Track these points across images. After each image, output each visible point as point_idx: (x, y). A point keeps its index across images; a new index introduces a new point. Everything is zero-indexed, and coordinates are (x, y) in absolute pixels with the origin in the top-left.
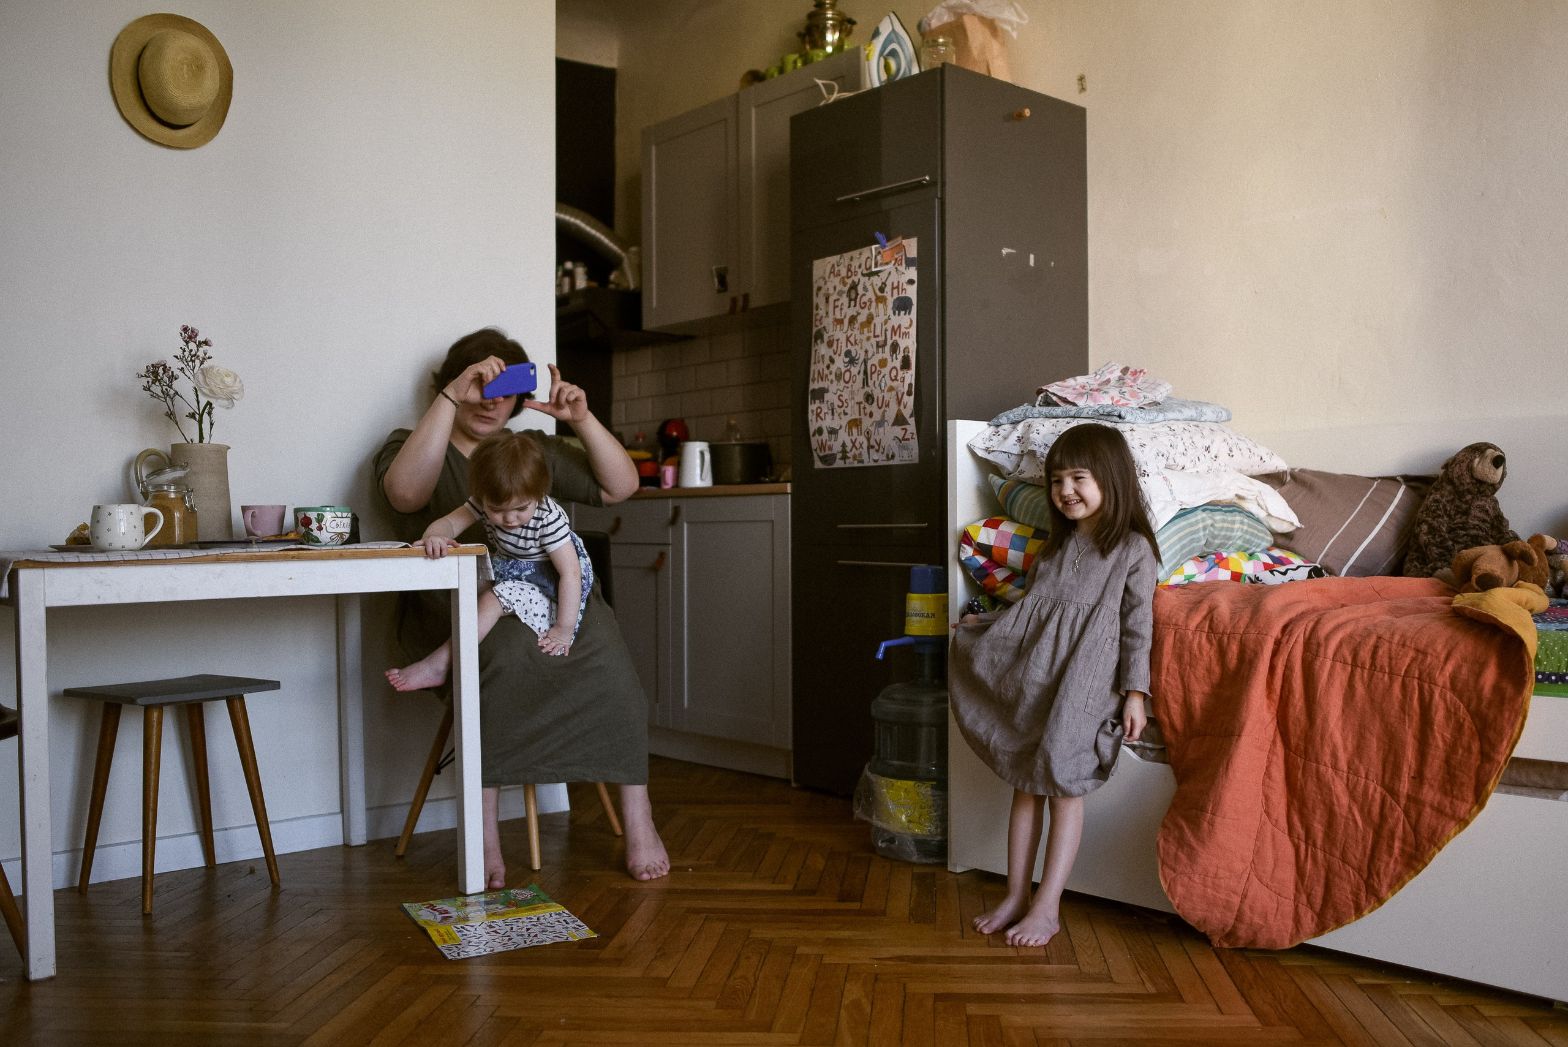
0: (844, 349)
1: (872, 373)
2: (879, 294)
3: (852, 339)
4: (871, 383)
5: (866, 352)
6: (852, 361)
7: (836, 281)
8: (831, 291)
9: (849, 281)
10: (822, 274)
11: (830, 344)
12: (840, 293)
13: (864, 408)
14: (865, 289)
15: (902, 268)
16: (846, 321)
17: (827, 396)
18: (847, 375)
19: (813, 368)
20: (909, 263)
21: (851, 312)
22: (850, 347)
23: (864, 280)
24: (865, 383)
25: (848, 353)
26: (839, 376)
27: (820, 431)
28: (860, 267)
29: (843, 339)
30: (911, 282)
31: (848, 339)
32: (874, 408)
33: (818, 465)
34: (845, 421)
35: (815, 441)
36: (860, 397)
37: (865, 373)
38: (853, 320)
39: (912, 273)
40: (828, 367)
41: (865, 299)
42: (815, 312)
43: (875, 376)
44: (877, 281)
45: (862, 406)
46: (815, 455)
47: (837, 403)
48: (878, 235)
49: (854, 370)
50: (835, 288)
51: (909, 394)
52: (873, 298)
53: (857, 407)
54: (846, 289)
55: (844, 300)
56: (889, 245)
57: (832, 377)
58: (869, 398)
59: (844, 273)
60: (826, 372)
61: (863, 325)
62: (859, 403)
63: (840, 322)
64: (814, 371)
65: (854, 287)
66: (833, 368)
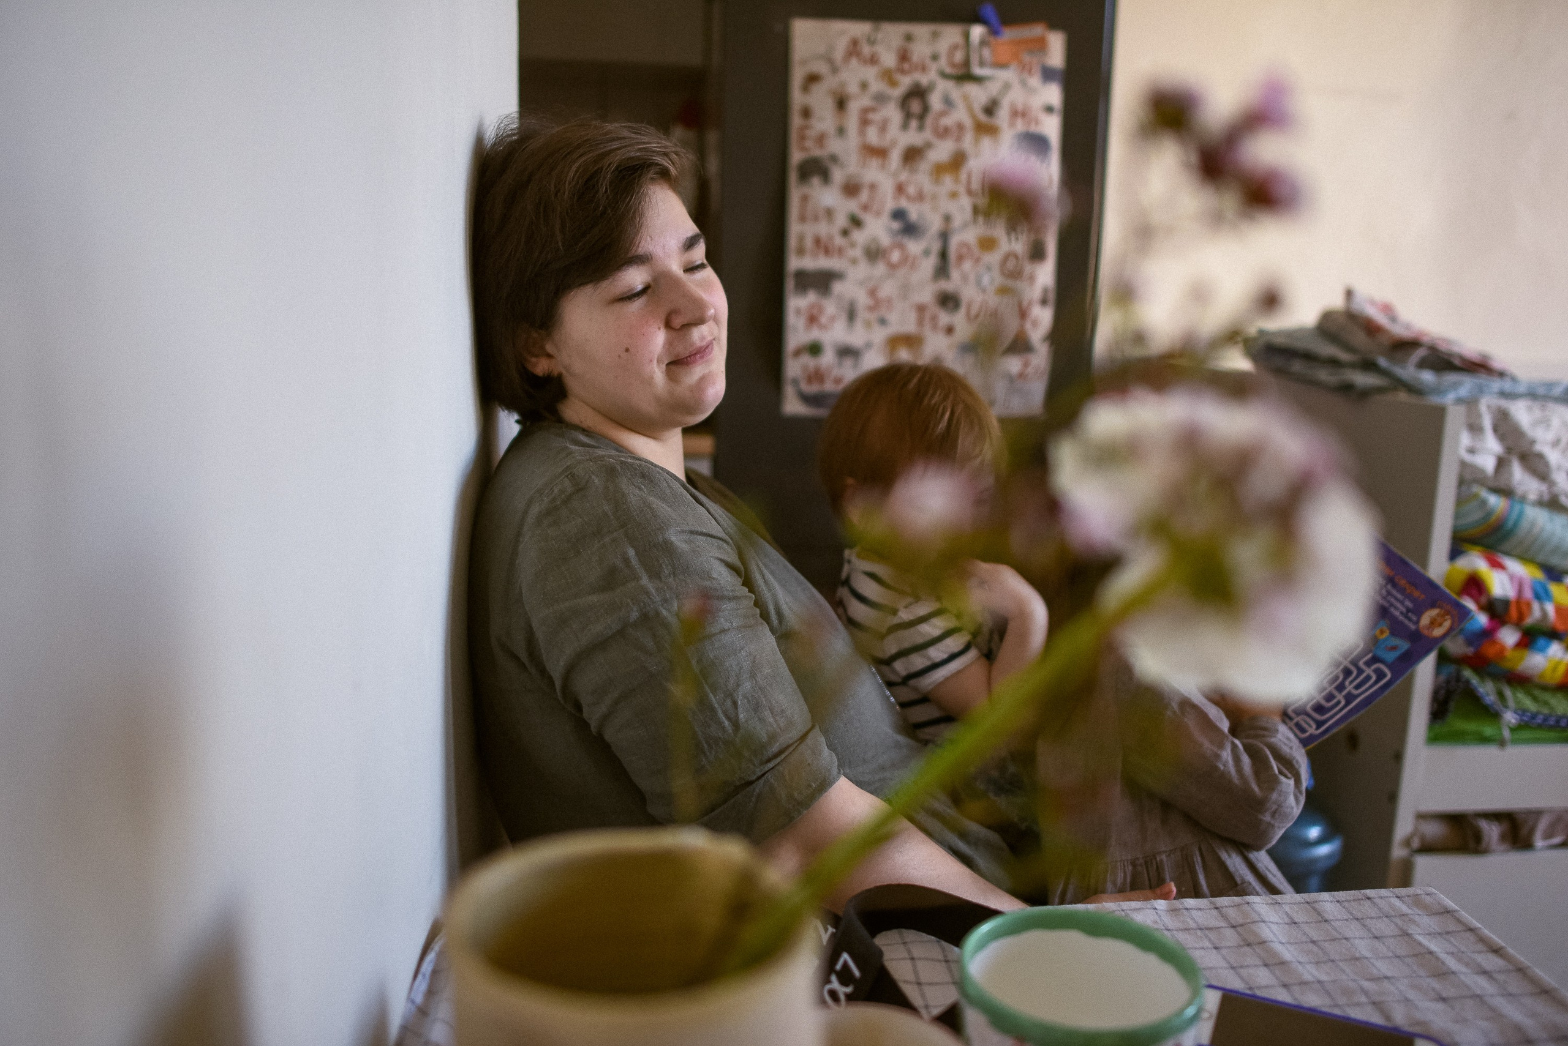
0: (890, 205)
1: (961, 258)
2: (983, 118)
3: (911, 190)
4: (955, 274)
5: (947, 218)
6: (910, 229)
7: (870, 73)
8: (853, 88)
9: (906, 82)
10: (822, 49)
11: (851, 189)
12: (881, 99)
13: (934, 318)
14: (948, 102)
15: (1035, 81)
16: (895, 157)
17: (838, 287)
18: (895, 256)
19: (795, 229)
20: (1048, 74)
21: (912, 137)
22: (904, 203)
23: (943, 86)
24: (942, 270)
25: (898, 214)
26: (874, 254)
27: (815, 349)
28: (935, 57)
29: (887, 186)
30: (1049, 109)
31: (900, 189)
32: (959, 319)
33: (793, 406)
34: (879, 335)
35: (794, 368)
36: (926, 294)
37: (944, 255)
38: (912, 155)
39: (1053, 94)
40: (845, 233)
41: (948, 121)
42: (796, 121)
43: (967, 265)
44: (979, 95)
45: (928, 315)
46: (789, 392)
47: (862, 299)
48: (989, 11)
49: (914, 247)
50: (864, 86)
51: (1044, 302)
52: (968, 122)
53: (912, 316)
54: (898, 92)
55: (892, 113)
56: (1010, 34)
57: (858, 252)
58: (948, 301)
59: (889, 59)
60: (839, 241)
61: (939, 170)
62: (921, 309)
63: (880, 153)
64: (801, 238)
65: (918, 93)
66: (860, 237)
